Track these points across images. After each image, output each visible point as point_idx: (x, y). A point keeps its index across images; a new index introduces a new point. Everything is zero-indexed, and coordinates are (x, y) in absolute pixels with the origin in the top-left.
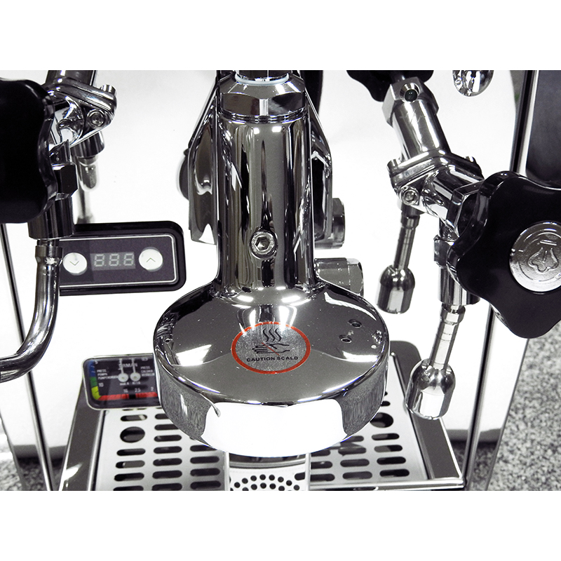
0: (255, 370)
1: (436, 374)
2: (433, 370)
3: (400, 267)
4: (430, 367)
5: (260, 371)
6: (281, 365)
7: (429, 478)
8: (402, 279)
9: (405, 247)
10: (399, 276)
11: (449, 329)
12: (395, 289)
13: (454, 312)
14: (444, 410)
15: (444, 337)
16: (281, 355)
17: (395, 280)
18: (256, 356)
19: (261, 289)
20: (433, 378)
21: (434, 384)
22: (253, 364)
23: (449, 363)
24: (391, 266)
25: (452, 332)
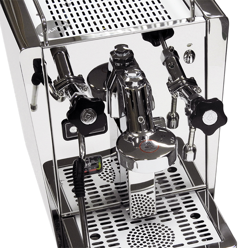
0: (147, 152)
1: (191, 148)
2: (189, 146)
3: (173, 112)
4: (188, 146)
5: (148, 152)
6: (153, 150)
7: (193, 186)
8: (175, 116)
9: (174, 105)
10: (173, 115)
11: (192, 134)
12: (173, 120)
13: (193, 129)
14: (194, 159)
15: (191, 136)
16: (152, 148)
17: (172, 117)
18: (146, 149)
19: (140, 132)
20: (189, 149)
21: (190, 150)
22: (146, 151)
23: (194, 144)
24: (170, 112)
25: (193, 134)
